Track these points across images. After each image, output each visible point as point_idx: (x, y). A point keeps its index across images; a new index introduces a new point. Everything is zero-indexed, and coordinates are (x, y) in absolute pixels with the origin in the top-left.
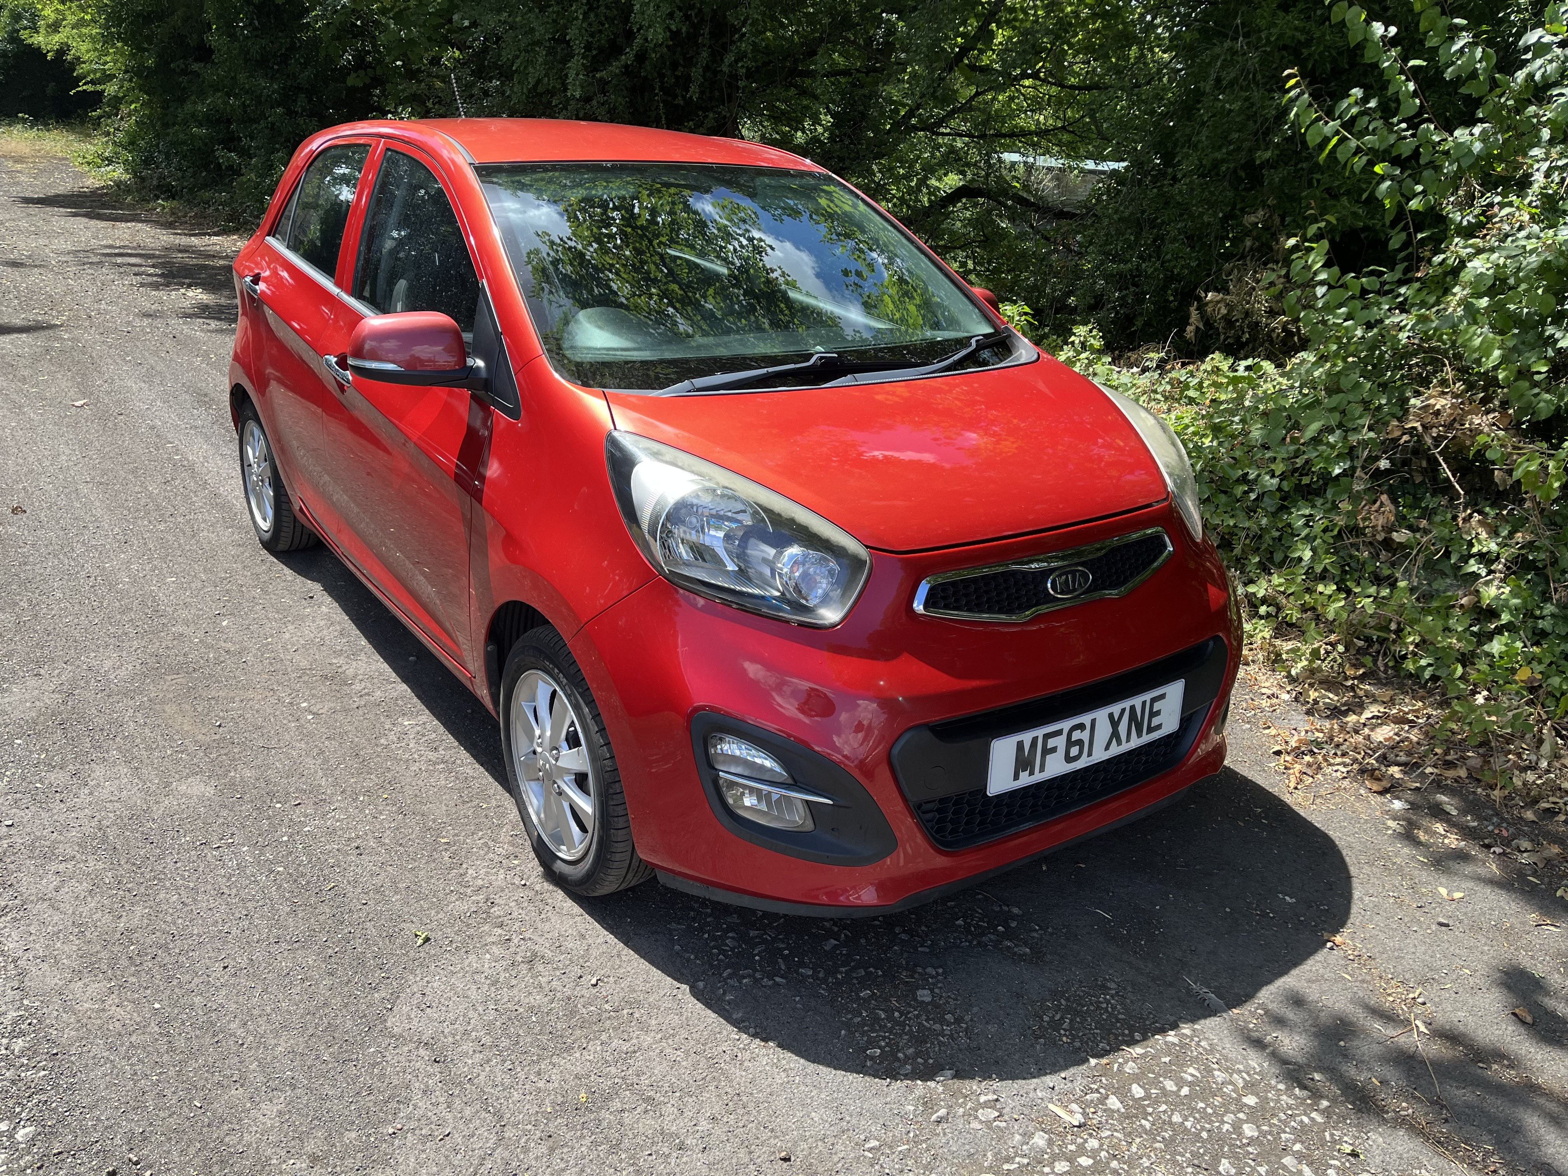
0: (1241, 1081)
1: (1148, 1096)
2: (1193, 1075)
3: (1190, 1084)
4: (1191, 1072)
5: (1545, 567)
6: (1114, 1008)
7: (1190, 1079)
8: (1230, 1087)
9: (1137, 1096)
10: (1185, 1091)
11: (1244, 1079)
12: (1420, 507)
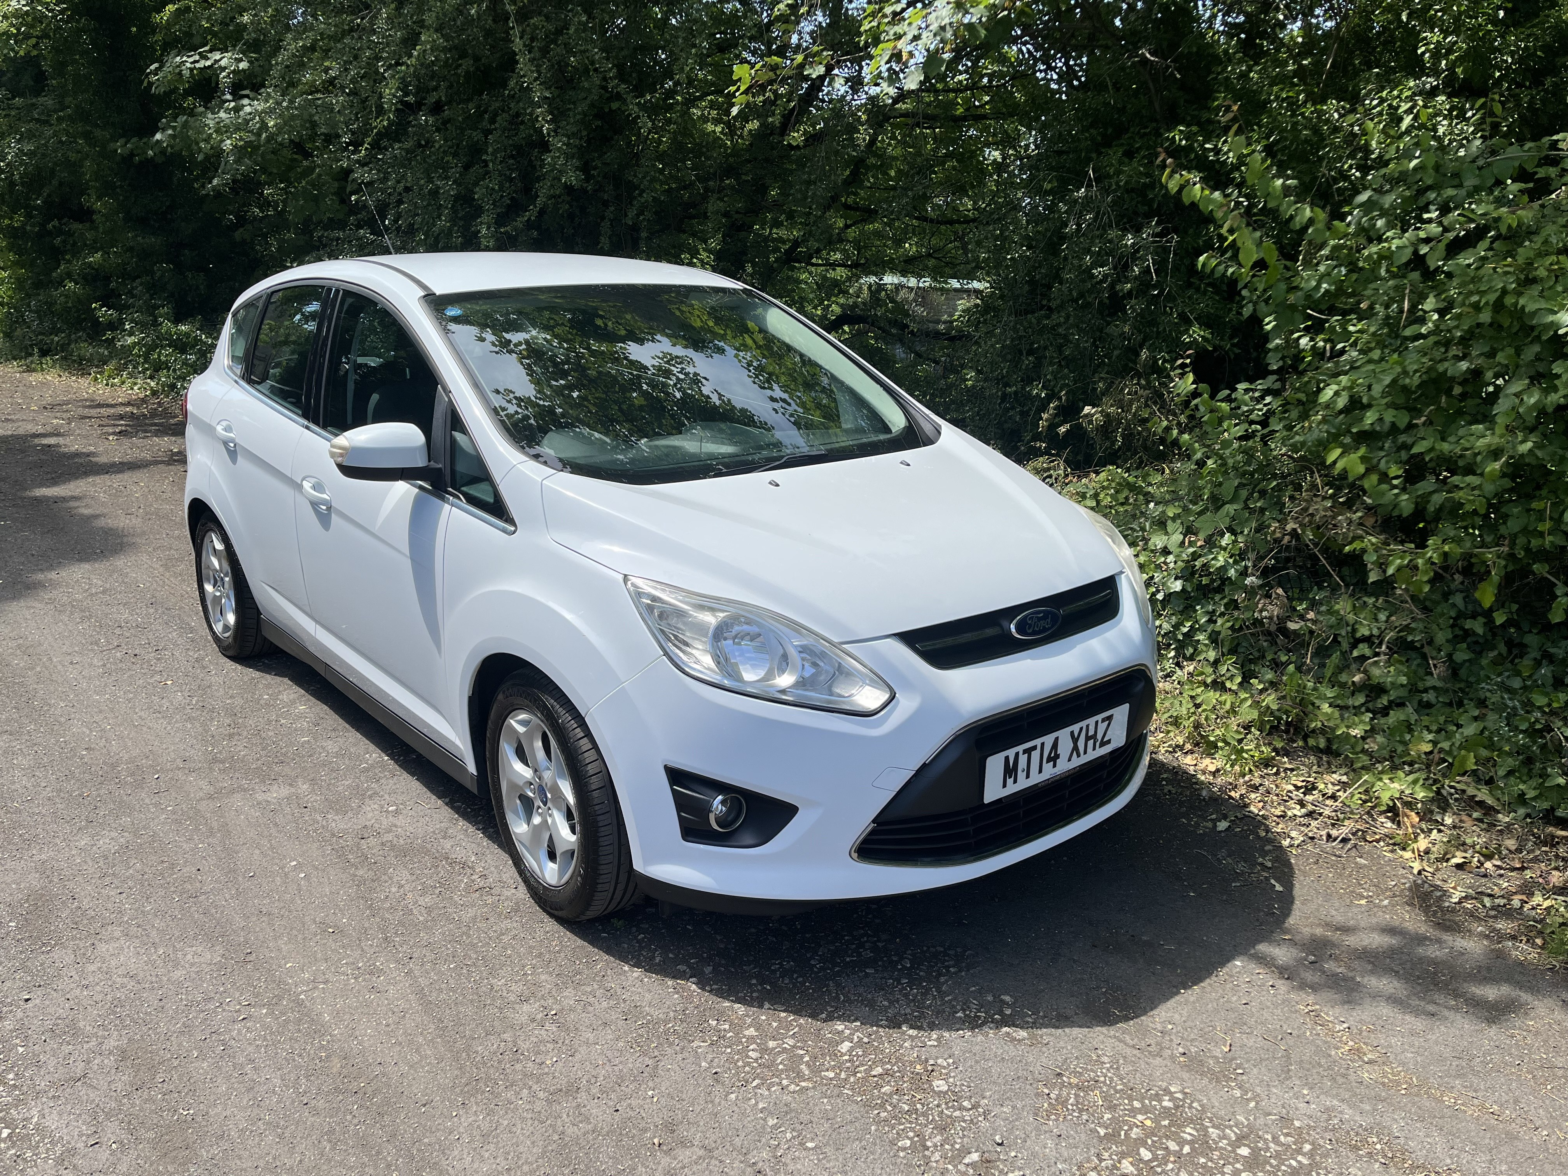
0: (1232, 1135)
1: (1155, 1158)
2: (1190, 1134)
3: (1191, 1143)
4: (1189, 1132)
5: (1422, 646)
6: (1111, 1079)
7: (1189, 1138)
8: (1225, 1142)
9: (1146, 1158)
10: (1187, 1149)
11: (1235, 1133)
12: (1307, 599)
